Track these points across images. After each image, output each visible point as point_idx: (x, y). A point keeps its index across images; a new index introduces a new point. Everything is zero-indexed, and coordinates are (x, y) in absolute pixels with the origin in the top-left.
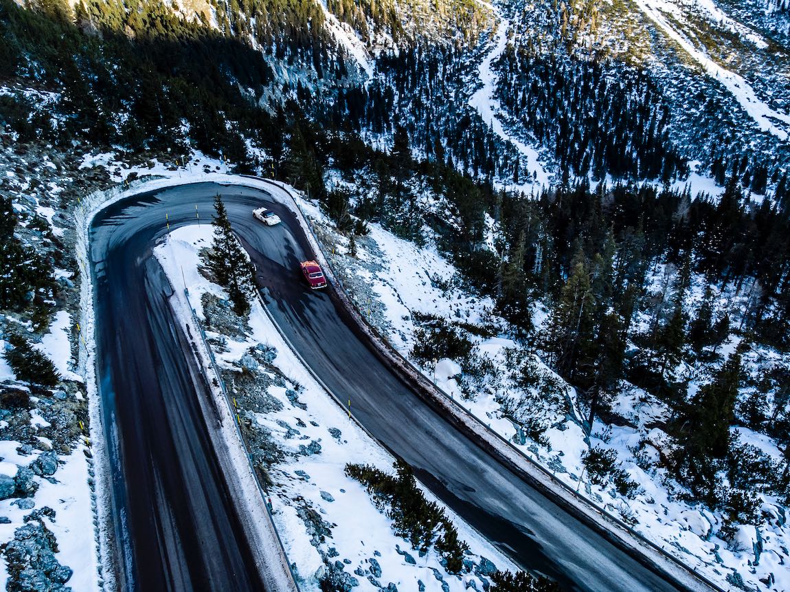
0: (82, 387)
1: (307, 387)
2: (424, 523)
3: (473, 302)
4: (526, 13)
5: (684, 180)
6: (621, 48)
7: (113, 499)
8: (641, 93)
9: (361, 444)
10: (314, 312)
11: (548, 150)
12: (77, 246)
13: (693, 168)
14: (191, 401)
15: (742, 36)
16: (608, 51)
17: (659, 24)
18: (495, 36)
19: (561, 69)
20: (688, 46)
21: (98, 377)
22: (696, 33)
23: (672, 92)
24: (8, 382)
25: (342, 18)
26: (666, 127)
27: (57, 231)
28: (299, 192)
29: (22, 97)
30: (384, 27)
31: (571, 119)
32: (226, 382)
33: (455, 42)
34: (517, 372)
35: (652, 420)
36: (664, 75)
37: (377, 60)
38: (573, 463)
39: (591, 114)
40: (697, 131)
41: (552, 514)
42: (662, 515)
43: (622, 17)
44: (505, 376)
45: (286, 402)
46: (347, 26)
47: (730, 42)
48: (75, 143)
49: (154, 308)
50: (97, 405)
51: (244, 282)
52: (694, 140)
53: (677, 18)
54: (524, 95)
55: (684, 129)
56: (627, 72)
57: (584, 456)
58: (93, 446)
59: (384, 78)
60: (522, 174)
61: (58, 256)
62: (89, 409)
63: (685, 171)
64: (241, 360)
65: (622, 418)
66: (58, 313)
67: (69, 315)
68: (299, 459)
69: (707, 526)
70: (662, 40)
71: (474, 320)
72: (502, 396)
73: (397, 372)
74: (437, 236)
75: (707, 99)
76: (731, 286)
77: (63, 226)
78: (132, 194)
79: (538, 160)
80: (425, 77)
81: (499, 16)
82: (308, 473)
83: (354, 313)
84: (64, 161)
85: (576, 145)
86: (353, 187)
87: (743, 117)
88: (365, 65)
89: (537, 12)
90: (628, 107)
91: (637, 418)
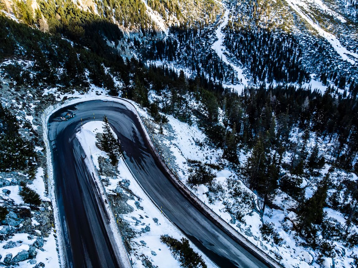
0: (50, 203)
1: (143, 199)
2: (194, 263)
3: (213, 151)
4: (237, 6)
5: (309, 83)
6: (280, 23)
7: (67, 257)
8: (289, 43)
9: (167, 225)
10: (145, 162)
11: (247, 69)
12: (43, 134)
13: (312, 77)
14: (97, 211)
15: (335, 17)
16: (274, 24)
17: (297, 11)
18: (223, 17)
19: (253, 32)
20: (310, 22)
21: (57, 198)
22: (314, 16)
23: (303, 43)
24: (21, 205)
25: (154, 9)
26: (300, 58)
27: (35, 127)
28: (138, 104)
29: (17, 64)
30: (173, 13)
31: (258, 55)
32: (110, 200)
33: (205, 20)
34: (232, 190)
35: (290, 208)
36: (299, 35)
37: (169, 27)
38: (256, 231)
39: (267, 53)
40: (314, 60)
41: (246, 256)
42: (293, 254)
43: (280, 8)
44: (227, 192)
45: (135, 207)
46: (156, 12)
47: (329, 20)
48: (40, 84)
49: (78, 164)
50: (57, 212)
51: (116, 151)
52: (313, 64)
53: (305, 9)
54: (236, 44)
55: (308, 59)
56: (282, 33)
57: (260, 227)
58: (57, 232)
59: (173, 36)
60: (235, 80)
61: (36, 140)
62: (54, 214)
63: (309, 79)
64: (116, 189)
65: (277, 206)
66: (38, 168)
67: (43, 169)
68: (142, 235)
69: (311, 259)
70: (299, 19)
71: (214, 161)
72: (226, 201)
73: (181, 191)
74: (198, 120)
75: (319, 46)
76: (327, 138)
77: (37, 124)
78: (65, 106)
79: (242, 74)
80: (191, 36)
81: (225, 8)
82: (145, 242)
83: (162, 163)
84: (36, 93)
85: (260, 67)
86: (160, 98)
87: (335, 54)
88: (164, 30)
89: (242, 6)
90: (283, 49)
91: (284, 207)
